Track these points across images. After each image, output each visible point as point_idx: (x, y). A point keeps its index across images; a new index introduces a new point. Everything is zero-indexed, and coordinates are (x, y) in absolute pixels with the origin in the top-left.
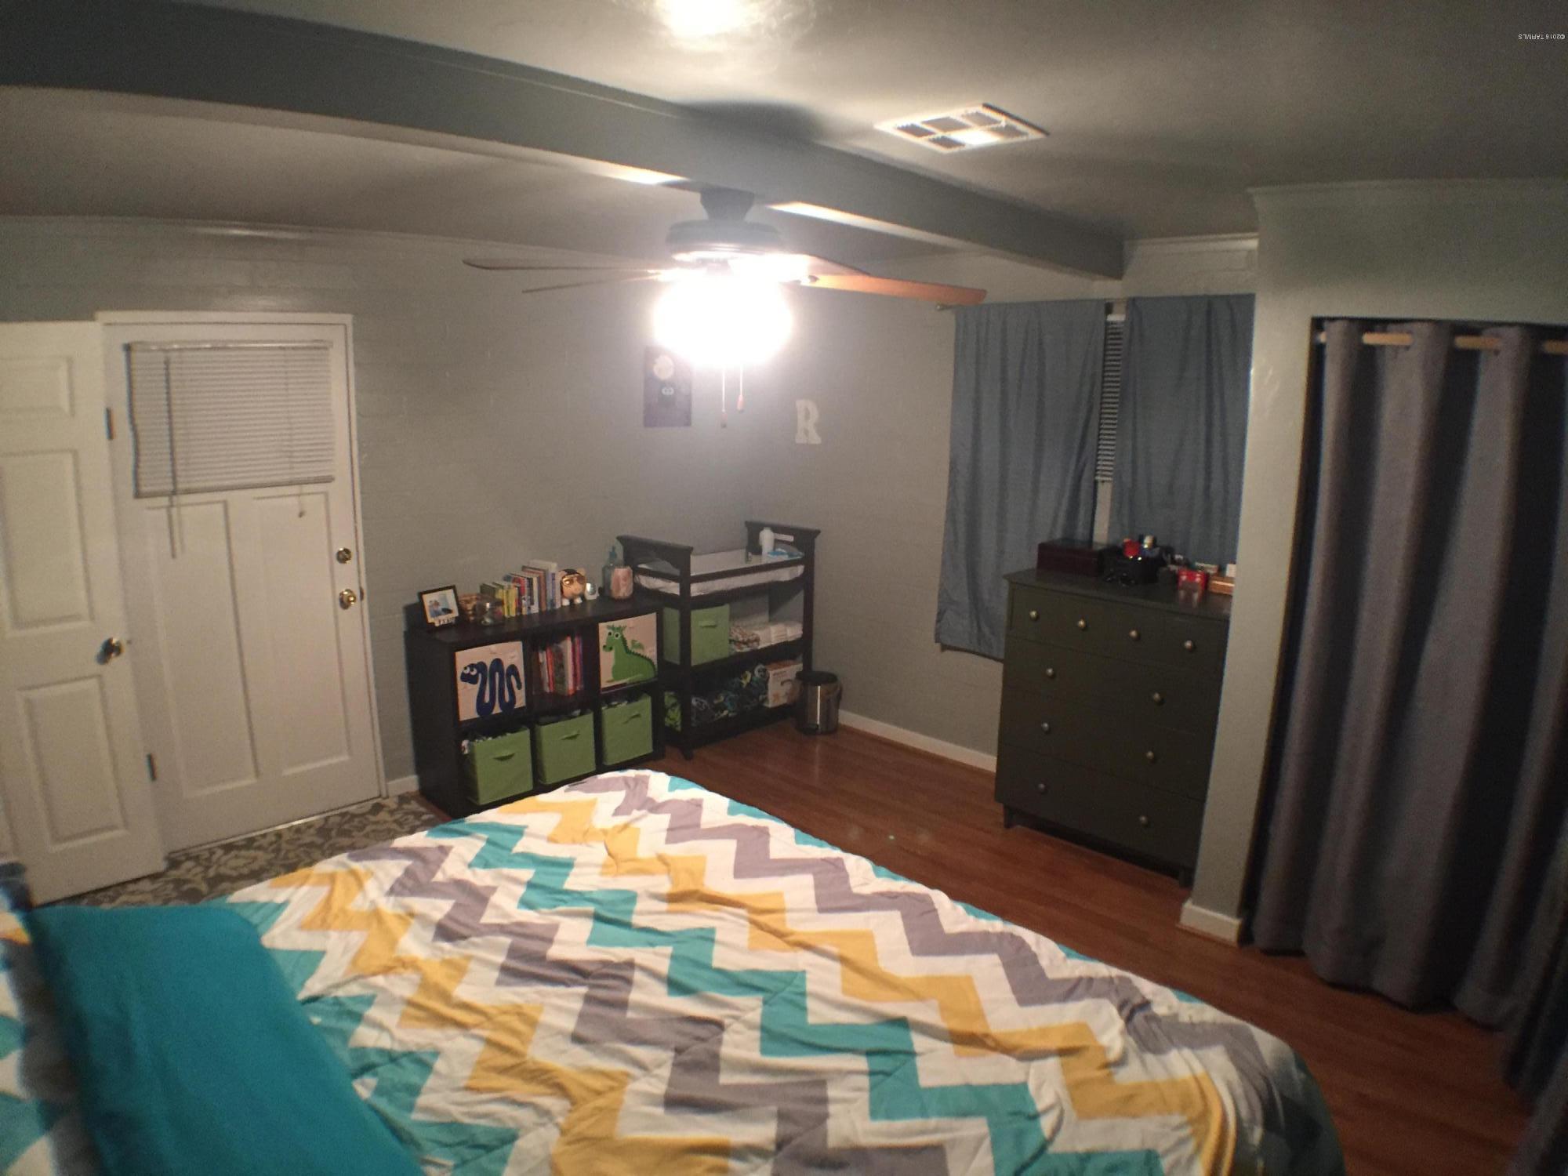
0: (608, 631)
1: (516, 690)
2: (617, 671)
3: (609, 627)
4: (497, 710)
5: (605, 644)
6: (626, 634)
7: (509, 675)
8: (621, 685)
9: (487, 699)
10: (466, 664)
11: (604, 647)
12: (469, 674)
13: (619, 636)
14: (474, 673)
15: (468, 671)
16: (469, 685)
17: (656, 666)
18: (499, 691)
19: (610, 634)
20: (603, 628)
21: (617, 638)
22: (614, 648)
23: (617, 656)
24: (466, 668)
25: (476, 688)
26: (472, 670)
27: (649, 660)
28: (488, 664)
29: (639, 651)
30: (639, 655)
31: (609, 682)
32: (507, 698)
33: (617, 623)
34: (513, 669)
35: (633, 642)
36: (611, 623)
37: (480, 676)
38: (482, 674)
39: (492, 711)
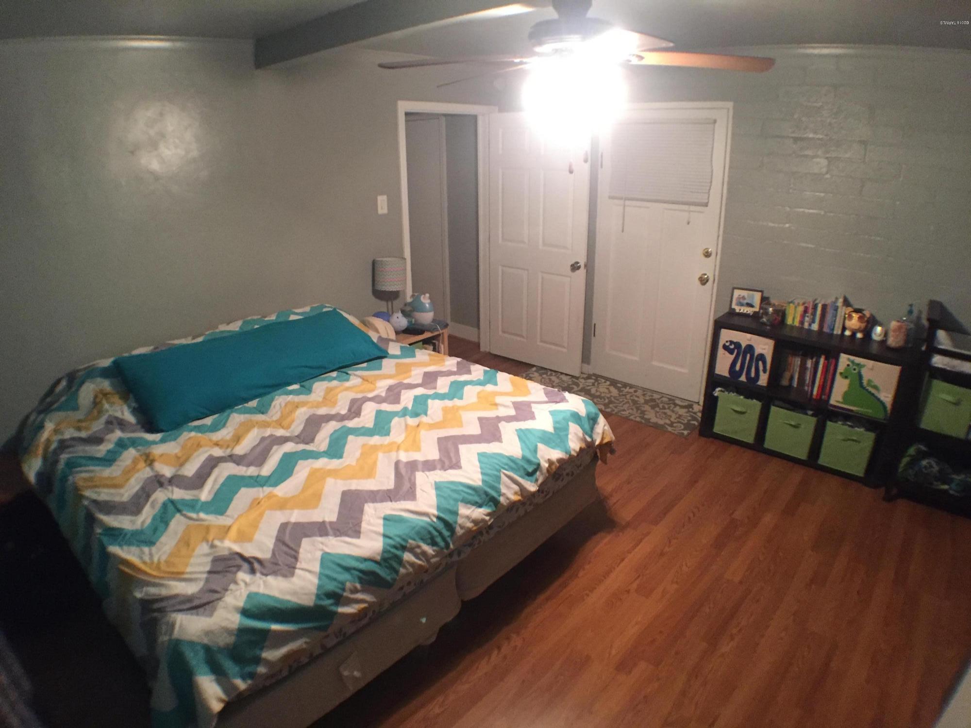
0: (849, 363)
1: (761, 373)
2: (846, 396)
3: (849, 360)
4: (743, 378)
5: (842, 371)
6: (864, 371)
7: (758, 360)
8: (849, 410)
9: (738, 368)
10: (728, 340)
11: (841, 374)
12: (728, 346)
13: (856, 372)
14: (732, 347)
15: (728, 344)
16: (727, 354)
17: (889, 412)
18: (748, 366)
19: (848, 365)
20: (844, 360)
21: (855, 372)
22: (849, 377)
23: (850, 385)
24: (727, 342)
25: (731, 357)
26: (731, 344)
27: (883, 404)
28: (743, 346)
29: (873, 391)
30: (873, 394)
31: (838, 402)
32: (753, 375)
33: (858, 360)
34: (761, 357)
35: (869, 381)
36: (852, 358)
37: (736, 351)
38: (738, 351)
39: (739, 378)
